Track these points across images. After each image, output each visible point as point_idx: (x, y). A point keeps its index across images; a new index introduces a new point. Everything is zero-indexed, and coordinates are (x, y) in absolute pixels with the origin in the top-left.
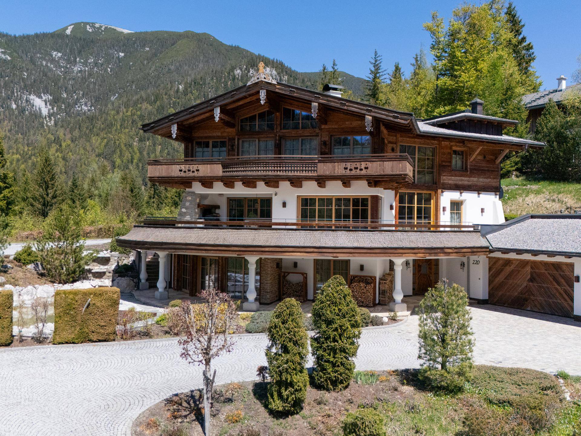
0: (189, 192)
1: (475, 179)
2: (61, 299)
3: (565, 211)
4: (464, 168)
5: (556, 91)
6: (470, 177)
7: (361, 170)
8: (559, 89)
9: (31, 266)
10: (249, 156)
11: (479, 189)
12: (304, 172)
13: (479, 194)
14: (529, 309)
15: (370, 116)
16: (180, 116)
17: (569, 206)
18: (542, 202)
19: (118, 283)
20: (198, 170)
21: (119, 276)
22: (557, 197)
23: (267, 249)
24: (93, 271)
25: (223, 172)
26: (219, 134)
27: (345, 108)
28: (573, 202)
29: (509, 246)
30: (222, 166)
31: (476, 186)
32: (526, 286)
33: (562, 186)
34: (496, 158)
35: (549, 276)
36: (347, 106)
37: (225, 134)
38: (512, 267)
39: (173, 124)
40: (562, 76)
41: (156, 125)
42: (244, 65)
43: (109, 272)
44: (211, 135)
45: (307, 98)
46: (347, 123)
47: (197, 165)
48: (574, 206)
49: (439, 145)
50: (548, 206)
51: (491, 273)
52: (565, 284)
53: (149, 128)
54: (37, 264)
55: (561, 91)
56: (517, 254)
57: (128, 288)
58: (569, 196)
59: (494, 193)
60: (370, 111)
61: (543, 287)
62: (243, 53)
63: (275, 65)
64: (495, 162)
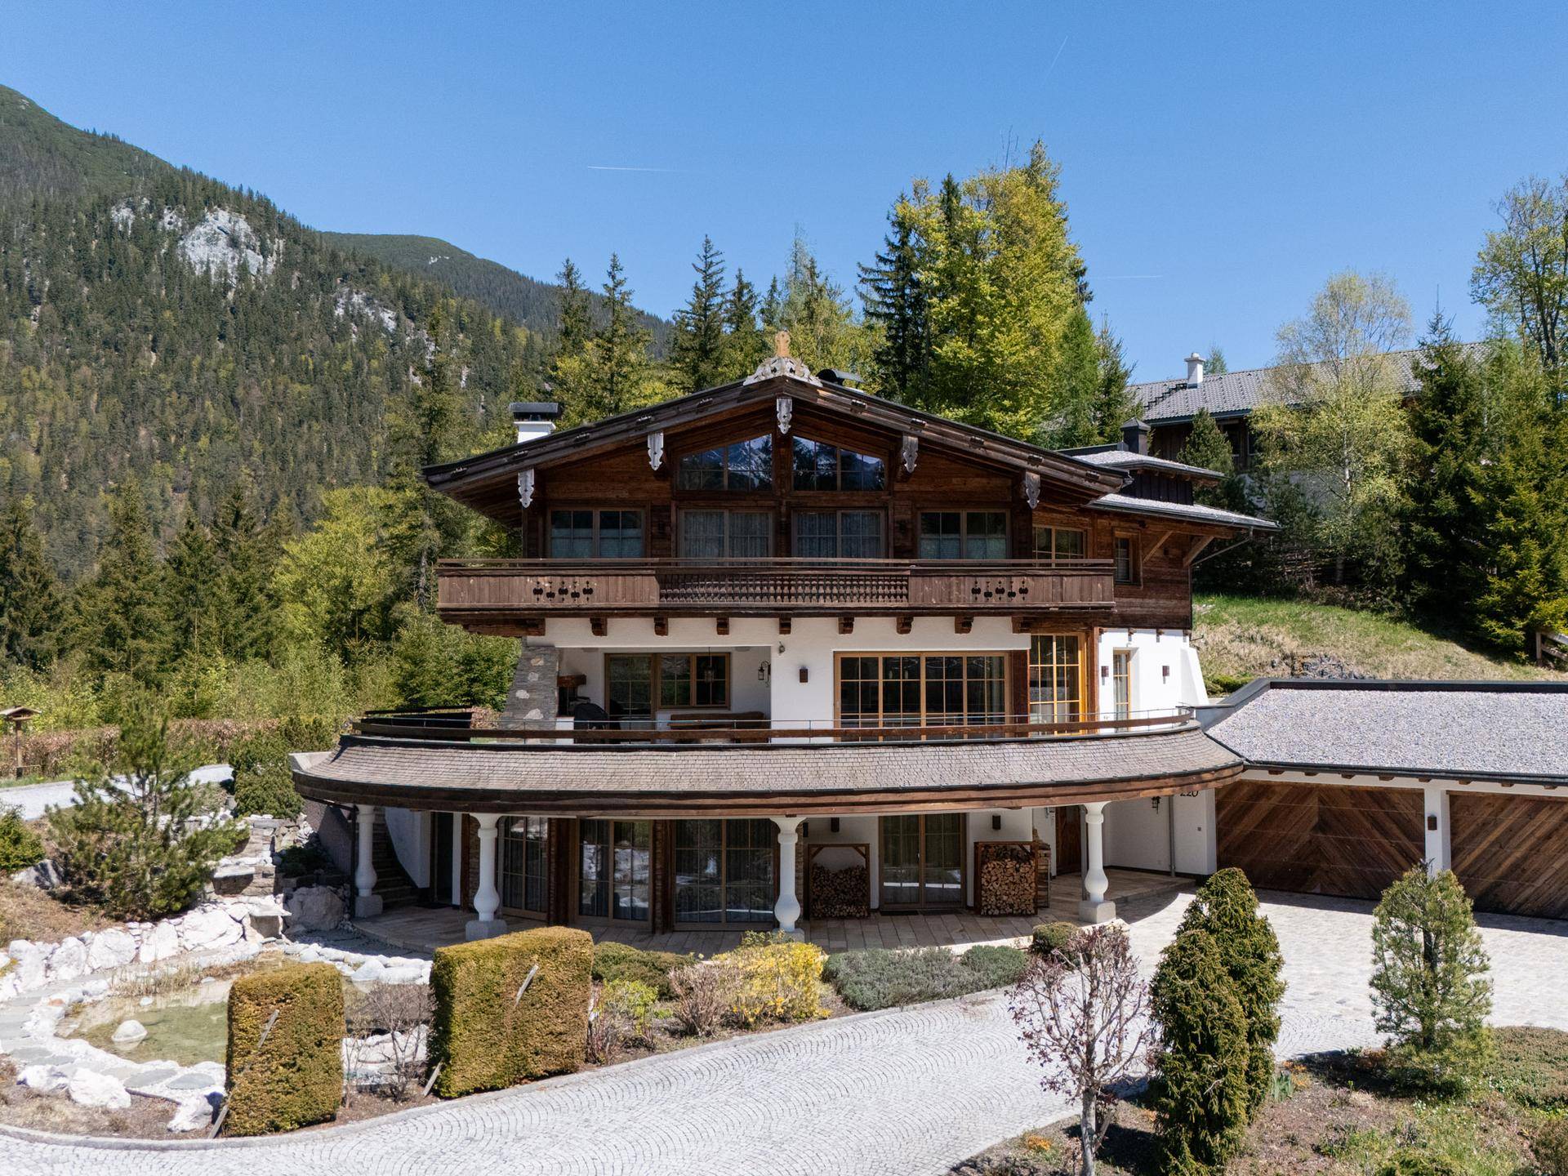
0: (539, 646)
1: (1152, 602)
2: (469, 973)
3: (1280, 663)
4: (1131, 576)
5: (1184, 387)
6: (1144, 597)
7: (1012, 594)
8: (1190, 382)
9: (25, 876)
10: (743, 559)
11: (1160, 624)
12: (880, 598)
13: (1159, 634)
14: (1318, 890)
15: (1036, 472)
16: (547, 449)
17: (1288, 652)
18: (1226, 642)
19: (302, 903)
20: (588, 591)
21: (300, 884)
22: (1258, 632)
23: (864, 798)
24: (217, 875)
25: (661, 596)
26: (625, 495)
27: (980, 451)
28: (1295, 643)
29: (1283, 757)
30: (660, 582)
31: (1154, 616)
32: (1310, 842)
33: (1259, 608)
34: (1184, 554)
35: (1362, 819)
36: (985, 448)
37: (640, 496)
38: (1274, 801)
39: (526, 468)
40: (1196, 355)
41: (470, 470)
42: (144, 195)
43: (265, 876)
44: (600, 495)
45: (891, 423)
46: (954, 480)
47: (587, 578)
48: (1302, 651)
49: (1092, 525)
50: (1242, 652)
51: (1221, 816)
52: (1401, 835)
53: (447, 476)
54: (44, 866)
55: (1195, 386)
56: (1307, 774)
57: (329, 917)
58: (1283, 630)
59: (1181, 631)
60: (1037, 462)
61: (1349, 840)
62: (130, 158)
63: (245, 207)
64: (1182, 564)
